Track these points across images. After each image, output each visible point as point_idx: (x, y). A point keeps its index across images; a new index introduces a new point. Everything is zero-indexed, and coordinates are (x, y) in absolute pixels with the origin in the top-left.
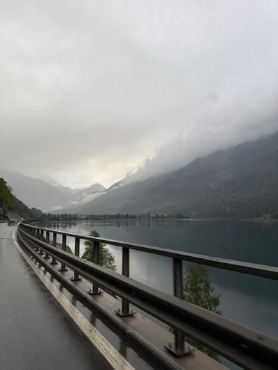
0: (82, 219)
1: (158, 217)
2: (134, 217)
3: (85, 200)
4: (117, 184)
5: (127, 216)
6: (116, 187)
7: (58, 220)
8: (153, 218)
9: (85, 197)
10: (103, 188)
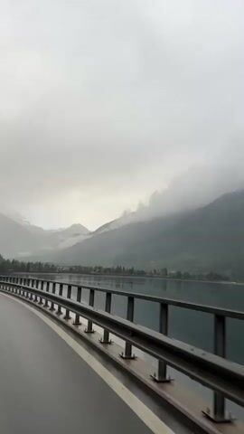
0: (63, 272)
1: (179, 275)
2: (142, 273)
3: (63, 246)
4: (106, 226)
5: (131, 272)
6: (106, 230)
7: (28, 271)
8: (173, 277)
9: (62, 241)
10: (87, 230)
